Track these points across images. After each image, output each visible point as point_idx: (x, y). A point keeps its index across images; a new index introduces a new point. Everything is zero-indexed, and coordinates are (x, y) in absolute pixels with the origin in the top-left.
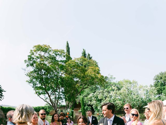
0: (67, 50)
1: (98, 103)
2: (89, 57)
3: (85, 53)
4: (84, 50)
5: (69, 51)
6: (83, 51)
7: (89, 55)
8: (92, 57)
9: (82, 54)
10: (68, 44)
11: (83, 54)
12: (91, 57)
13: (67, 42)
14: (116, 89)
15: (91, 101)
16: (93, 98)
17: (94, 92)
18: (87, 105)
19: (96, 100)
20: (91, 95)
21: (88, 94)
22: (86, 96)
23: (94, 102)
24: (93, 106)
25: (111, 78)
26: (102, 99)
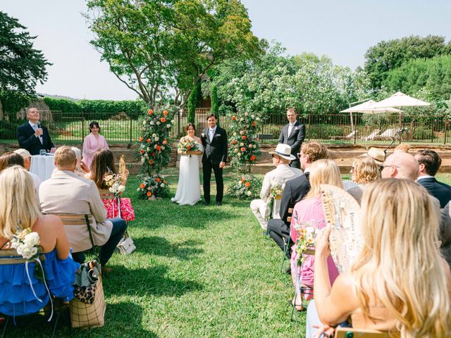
14: (285, 72)
15: (232, 94)
16: (237, 88)
17: (240, 77)
18: (223, 102)
19: (243, 93)
20: (234, 81)
21: (228, 80)
22: (223, 85)
23: (238, 97)
24: (236, 105)
25: (277, 48)
26: (256, 92)
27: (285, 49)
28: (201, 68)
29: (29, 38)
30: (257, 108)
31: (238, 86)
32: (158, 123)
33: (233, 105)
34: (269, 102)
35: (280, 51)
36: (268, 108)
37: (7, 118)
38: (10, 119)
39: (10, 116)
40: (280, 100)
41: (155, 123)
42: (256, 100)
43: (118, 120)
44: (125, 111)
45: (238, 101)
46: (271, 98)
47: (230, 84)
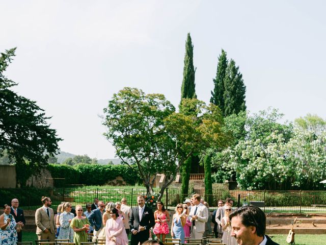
0: (188, 52)
1: (241, 165)
2: (232, 68)
3: (226, 58)
4: (223, 51)
5: (192, 54)
6: (221, 54)
7: (233, 63)
8: (238, 68)
9: (220, 60)
10: (189, 38)
11: (221, 62)
12: (236, 67)
13: (189, 34)
16: (232, 156)
19: (237, 160)
20: (228, 149)
23: (233, 165)
25: (275, 115)
26: (249, 160)
27: (282, 115)
29: (46, 118)
31: (233, 153)
35: (277, 117)
37: (19, 186)
38: (21, 186)
39: (21, 184)
42: (249, 168)
43: (114, 185)
44: (121, 175)
45: (233, 169)
46: (264, 166)
47: (225, 152)
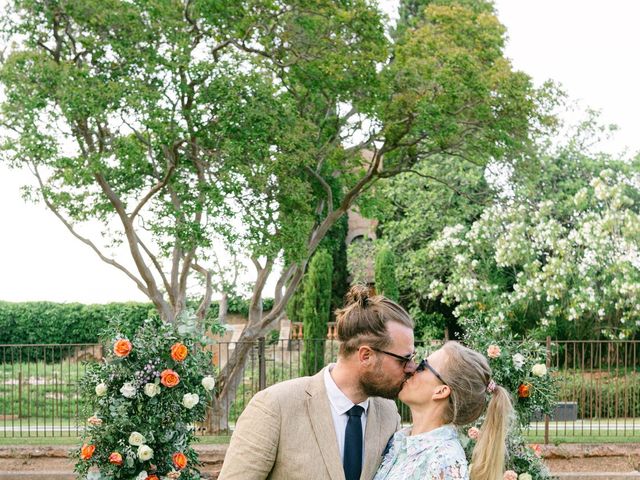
1: (488, 288)
14: (617, 202)
15: (444, 277)
16: (460, 258)
17: (469, 222)
18: (416, 302)
19: (477, 271)
20: (448, 236)
21: (430, 234)
22: (416, 247)
23: (464, 286)
24: (456, 313)
25: (590, 126)
26: (519, 268)
27: (613, 128)
28: (336, 190)
30: (522, 322)
31: (462, 250)
32: (151, 390)
33: (447, 310)
34: (564, 301)
35: (598, 133)
36: (561, 319)
40: (600, 293)
41: (141, 390)
42: (520, 293)
45: (465, 300)
46: (570, 284)
47: (436, 246)
